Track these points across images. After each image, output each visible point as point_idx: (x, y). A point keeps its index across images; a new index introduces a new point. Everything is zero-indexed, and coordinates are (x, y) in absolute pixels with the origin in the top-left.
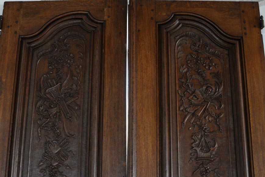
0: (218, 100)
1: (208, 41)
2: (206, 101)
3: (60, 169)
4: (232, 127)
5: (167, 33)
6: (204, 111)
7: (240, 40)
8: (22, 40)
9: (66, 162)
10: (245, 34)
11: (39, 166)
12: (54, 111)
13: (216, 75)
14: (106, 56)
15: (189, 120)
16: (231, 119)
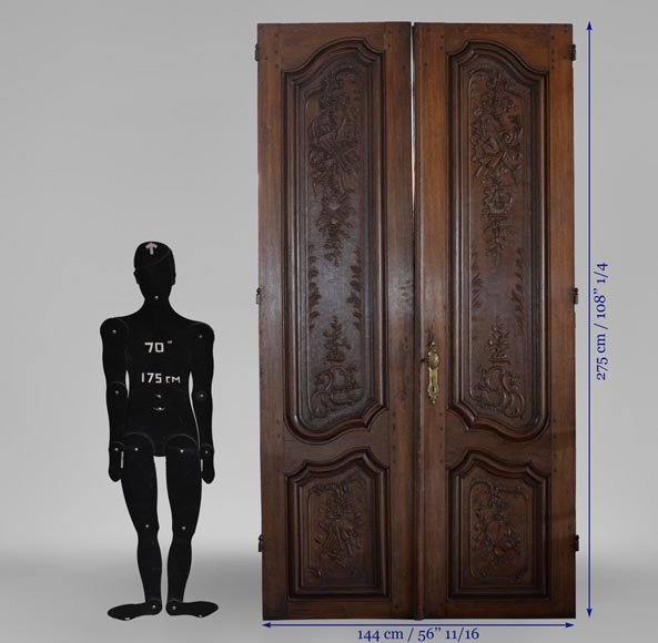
0: (516, 148)
1: (508, 77)
2: (501, 151)
3: (341, 228)
4: (529, 180)
5: (459, 66)
6: (499, 163)
7: (546, 76)
8: (286, 75)
9: (347, 221)
10: (553, 68)
11: (317, 225)
12: (330, 162)
13: (515, 119)
14: (388, 97)
15: (482, 173)
16: (529, 170)
